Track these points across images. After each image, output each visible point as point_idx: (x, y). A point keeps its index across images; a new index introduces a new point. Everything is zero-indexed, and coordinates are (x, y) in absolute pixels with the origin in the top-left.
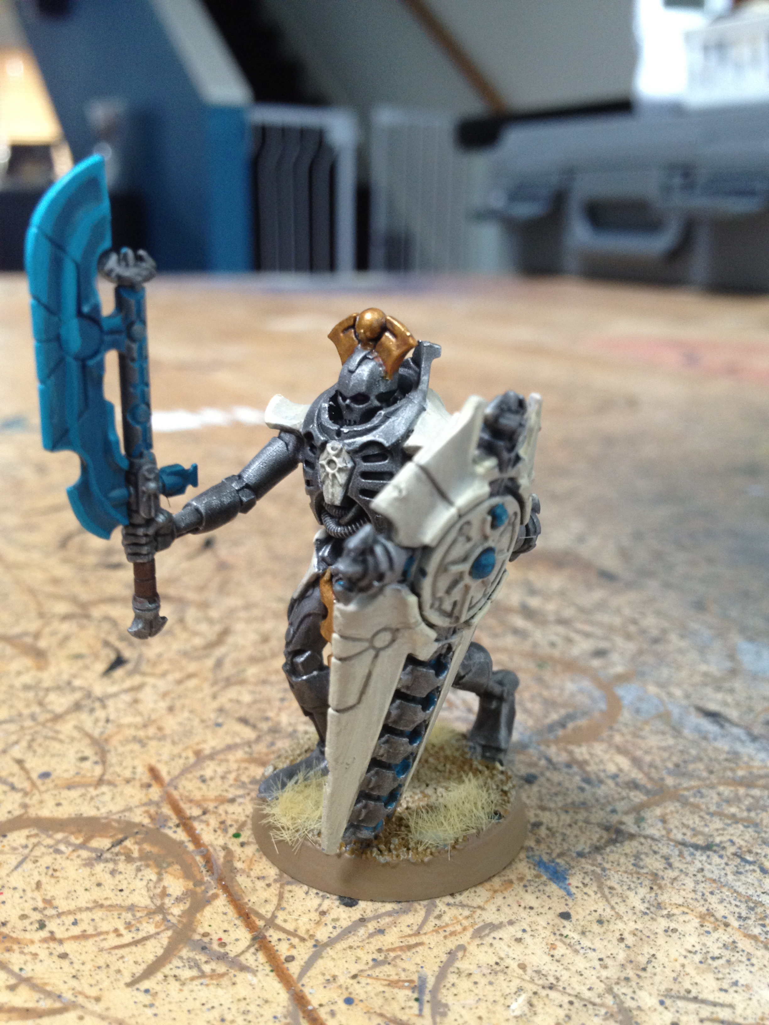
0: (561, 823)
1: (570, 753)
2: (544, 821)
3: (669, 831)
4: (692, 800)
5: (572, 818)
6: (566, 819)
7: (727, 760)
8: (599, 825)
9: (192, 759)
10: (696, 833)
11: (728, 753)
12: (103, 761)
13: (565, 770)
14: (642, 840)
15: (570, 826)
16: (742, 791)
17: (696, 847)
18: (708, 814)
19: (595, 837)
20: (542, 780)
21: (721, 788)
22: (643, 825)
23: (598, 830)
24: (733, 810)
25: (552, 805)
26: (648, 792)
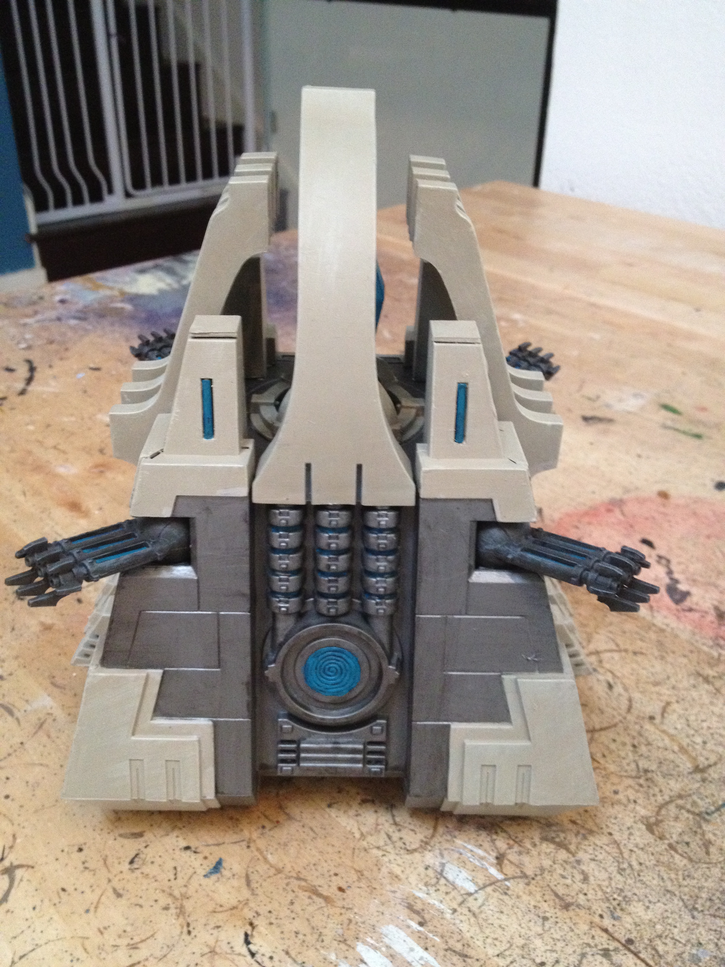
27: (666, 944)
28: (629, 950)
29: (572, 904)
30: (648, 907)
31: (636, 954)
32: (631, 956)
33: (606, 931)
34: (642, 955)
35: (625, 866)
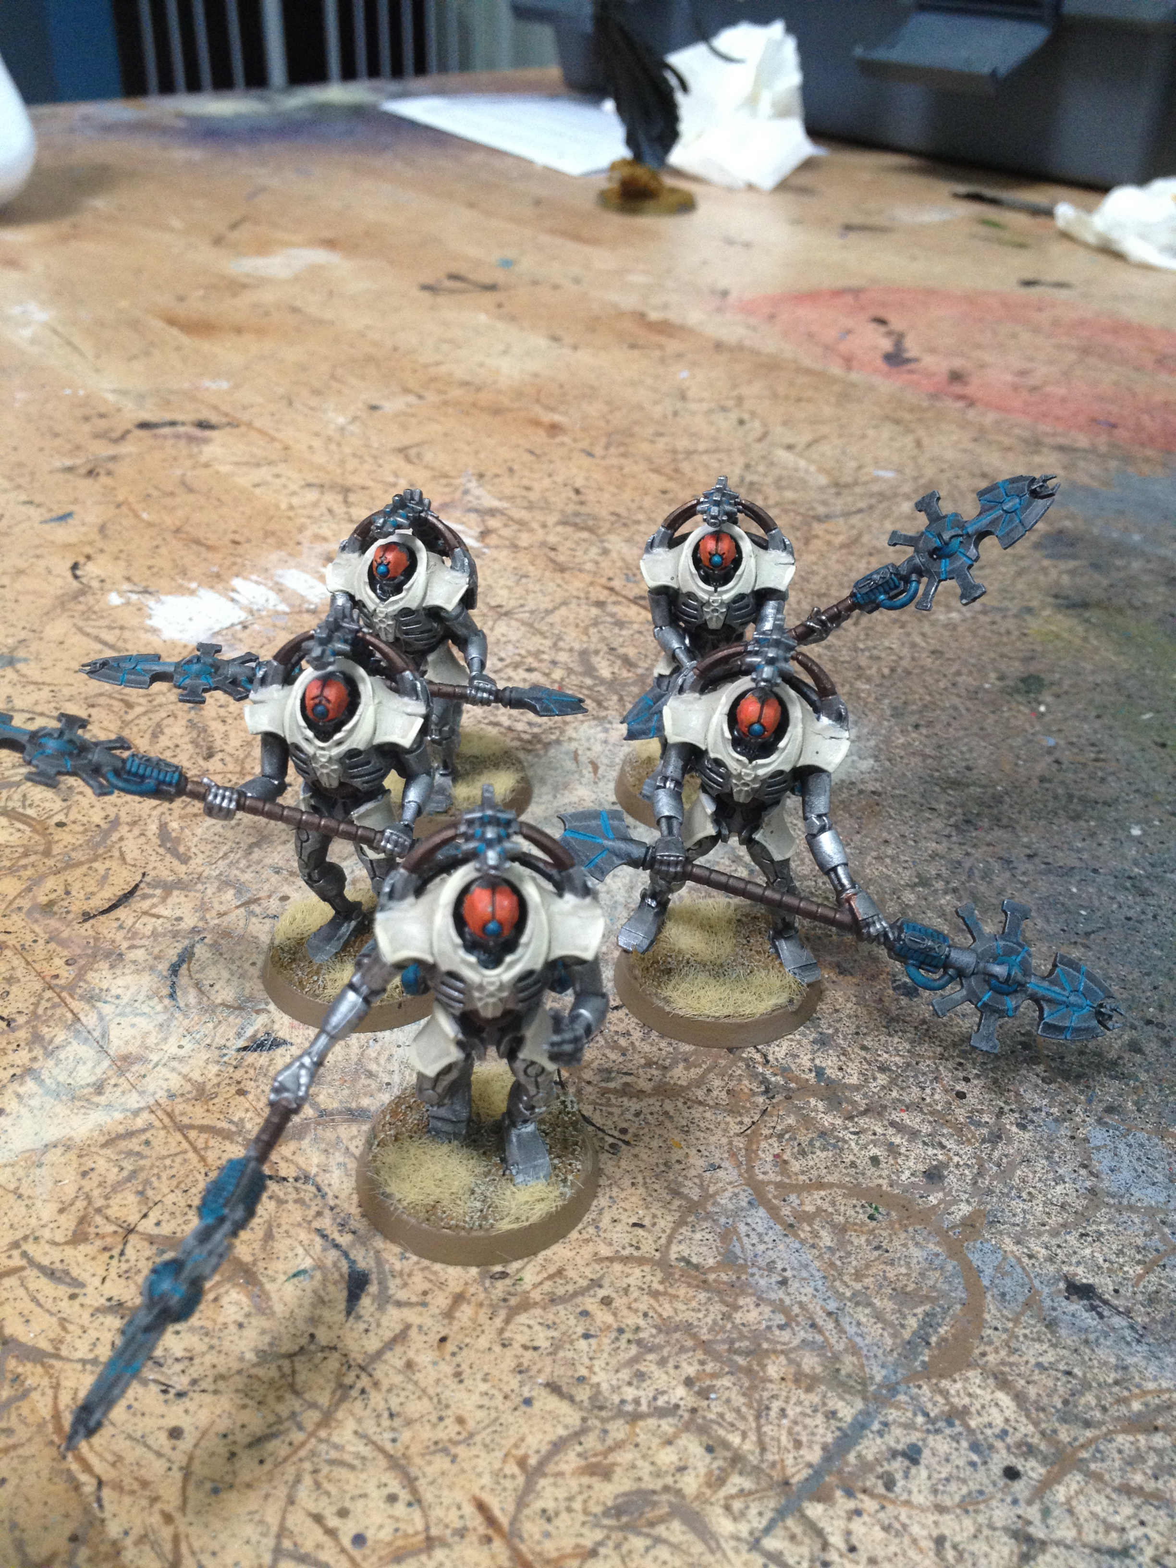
0: (965, 1534)
1: (945, 1394)
2: (947, 1532)
3: (1079, 1528)
4: (1093, 1466)
5: (975, 1522)
6: (968, 1523)
7: (1116, 1383)
8: (1006, 1529)
9: (521, 1480)
10: (1109, 1527)
11: (1116, 1368)
12: (417, 1501)
13: (948, 1431)
14: (1055, 1550)
15: (975, 1537)
16: (1142, 1439)
17: (1112, 1553)
18: (1115, 1489)
19: (1006, 1551)
20: (926, 1453)
21: (1120, 1438)
22: (1052, 1522)
23: (1005, 1539)
24: (1138, 1479)
25: (948, 1503)
26: (1044, 1460)
29: (573, 569)
33: (612, 589)
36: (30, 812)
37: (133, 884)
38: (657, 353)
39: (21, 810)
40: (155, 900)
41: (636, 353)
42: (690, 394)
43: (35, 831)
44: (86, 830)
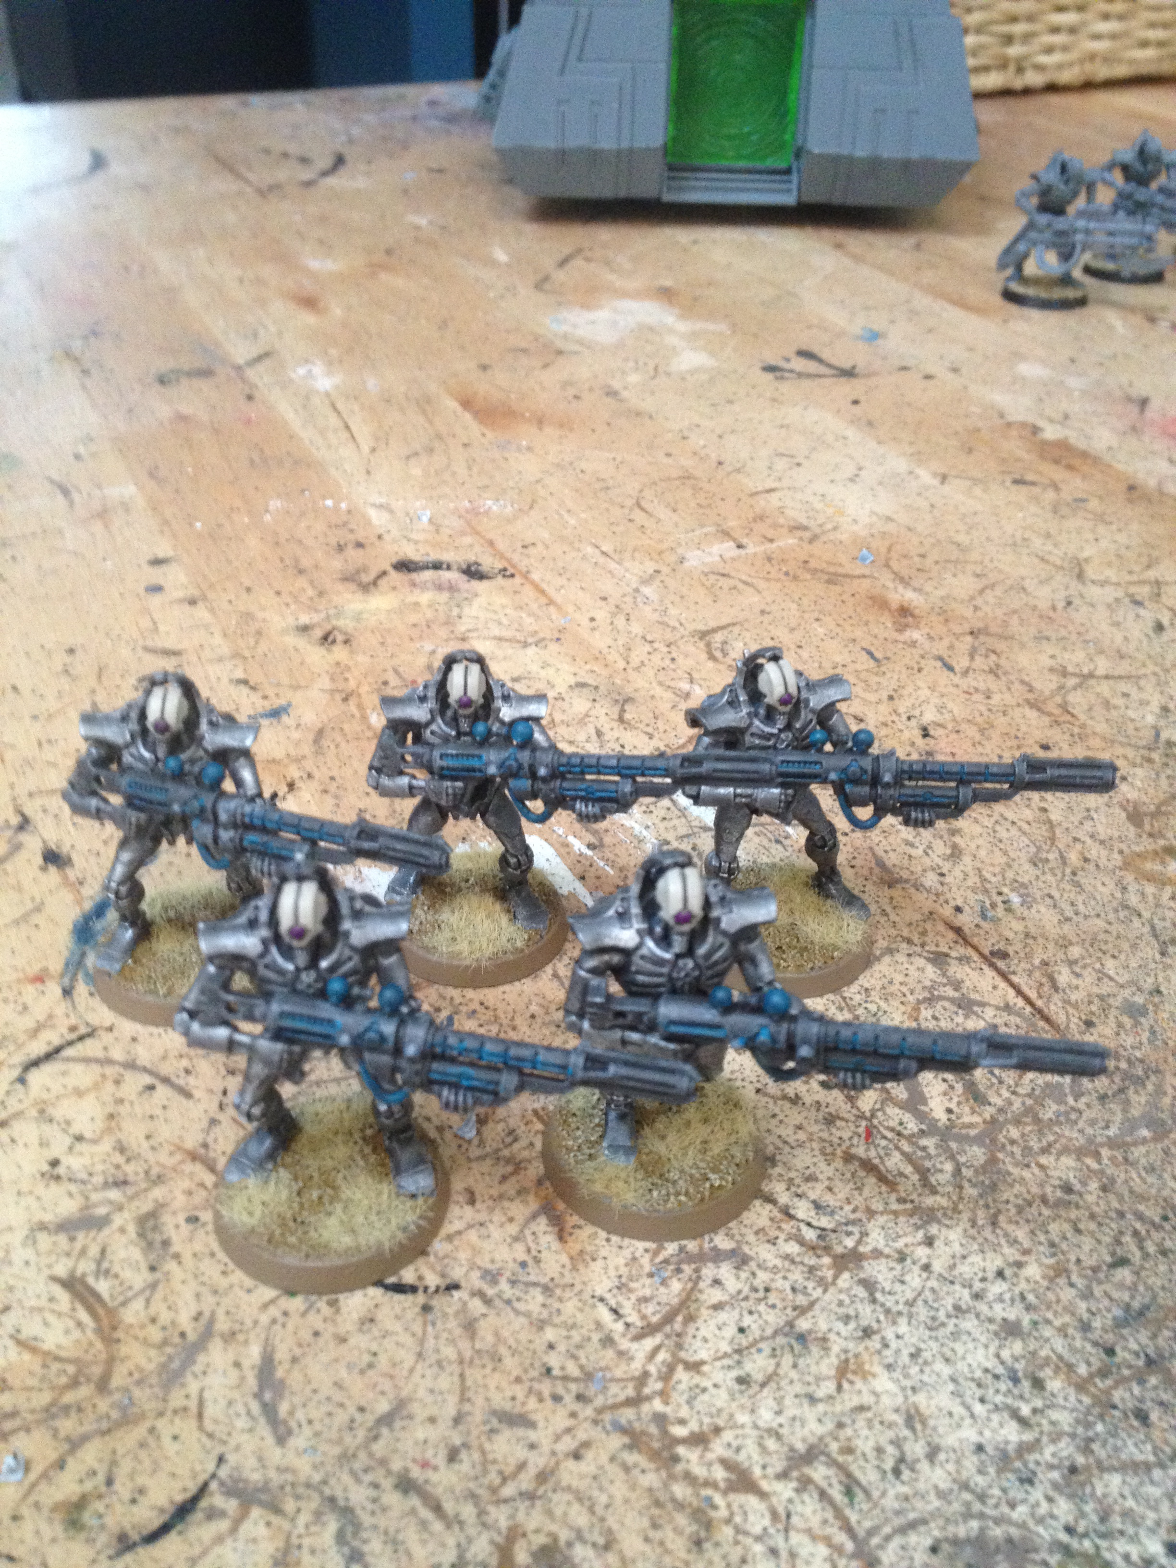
27: (1078, 975)
28: (992, 965)
29: (907, 881)
30: (1068, 919)
31: (1004, 976)
32: (989, 973)
33: (958, 931)
34: (1015, 979)
35: (1051, 856)
36: (103, 1287)
37: (201, 1480)
38: (1050, 495)
39: (91, 1280)
40: (223, 1525)
41: (1020, 494)
42: (1091, 572)
43: (99, 1331)
44: (165, 1342)
